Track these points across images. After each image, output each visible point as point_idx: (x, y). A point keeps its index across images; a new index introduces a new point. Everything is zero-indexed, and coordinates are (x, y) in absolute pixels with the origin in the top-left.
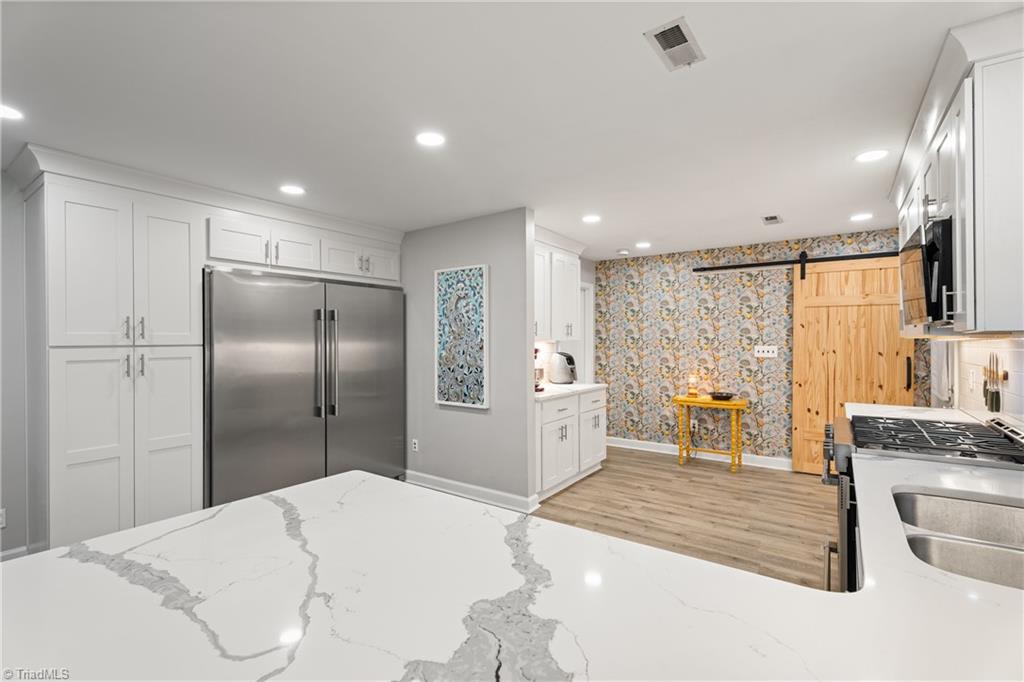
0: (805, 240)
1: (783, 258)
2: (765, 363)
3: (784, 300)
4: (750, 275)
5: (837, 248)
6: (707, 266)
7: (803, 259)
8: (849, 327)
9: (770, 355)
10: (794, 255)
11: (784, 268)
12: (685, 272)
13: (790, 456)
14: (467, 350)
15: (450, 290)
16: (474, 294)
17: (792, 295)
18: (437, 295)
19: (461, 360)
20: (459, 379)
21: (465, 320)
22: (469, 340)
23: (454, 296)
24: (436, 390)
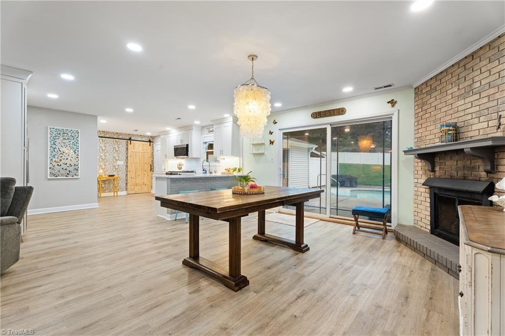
0: (130, 134)
1: (125, 138)
5: (137, 138)
6: (103, 136)
7: (130, 139)
9: (121, 164)
10: (128, 138)
11: (125, 141)
13: (127, 190)
14: (69, 158)
15: (59, 135)
16: (74, 139)
17: (127, 149)
18: (49, 136)
19: (65, 161)
20: (64, 169)
21: (68, 147)
22: (70, 155)
23: (61, 138)
24: (49, 173)
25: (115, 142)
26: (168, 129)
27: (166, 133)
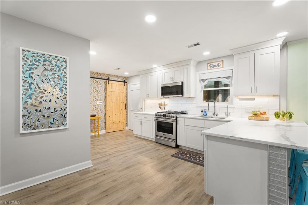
0: (108, 75)
1: (104, 78)
2: (99, 106)
5: (114, 78)
7: (109, 79)
8: (116, 97)
13: (106, 129)
14: (54, 99)
15: (37, 63)
16: (59, 70)
17: (106, 88)
18: (22, 63)
19: (48, 105)
20: (46, 115)
21: (52, 83)
22: (55, 94)
23: (41, 68)
24: (21, 125)
25: (95, 82)
26: (154, 66)
27: (148, 72)
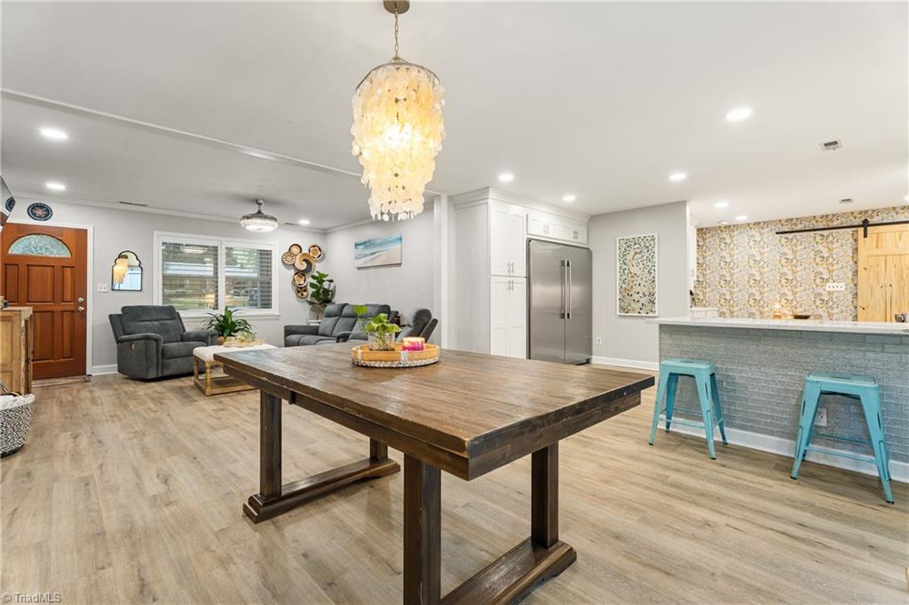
0: (866, 212)
1: (849, 224)
2: (834, 296)
3: (850, 252)
4: (822, 236)
5: (892, 216)
6: (787, 230)
7: (865, 224)
8: (902, 269)
9: (839, 289)
10: (859, 221)
11: (850, 230)
12: (769, 235)
14: (643, 283)
15: (629, 249)
16: (648, 251)
17: (856, 249)
18: (618, 251)
19: (638, 289)
20: (636, 300)
23: (632, 253)
24: (618, 307)
25: (818, 238)
